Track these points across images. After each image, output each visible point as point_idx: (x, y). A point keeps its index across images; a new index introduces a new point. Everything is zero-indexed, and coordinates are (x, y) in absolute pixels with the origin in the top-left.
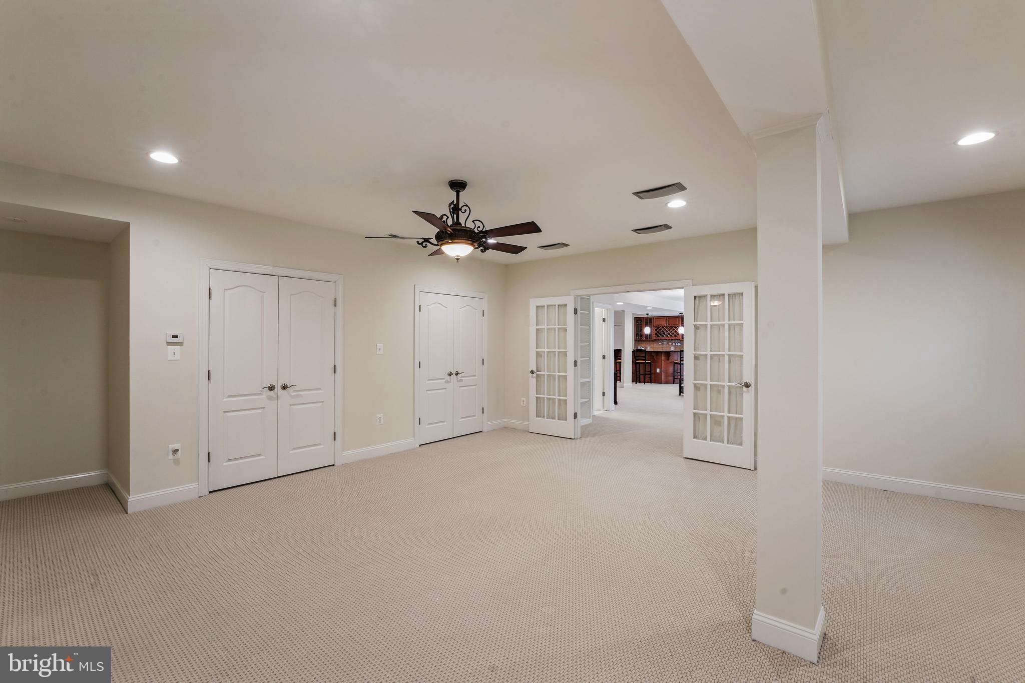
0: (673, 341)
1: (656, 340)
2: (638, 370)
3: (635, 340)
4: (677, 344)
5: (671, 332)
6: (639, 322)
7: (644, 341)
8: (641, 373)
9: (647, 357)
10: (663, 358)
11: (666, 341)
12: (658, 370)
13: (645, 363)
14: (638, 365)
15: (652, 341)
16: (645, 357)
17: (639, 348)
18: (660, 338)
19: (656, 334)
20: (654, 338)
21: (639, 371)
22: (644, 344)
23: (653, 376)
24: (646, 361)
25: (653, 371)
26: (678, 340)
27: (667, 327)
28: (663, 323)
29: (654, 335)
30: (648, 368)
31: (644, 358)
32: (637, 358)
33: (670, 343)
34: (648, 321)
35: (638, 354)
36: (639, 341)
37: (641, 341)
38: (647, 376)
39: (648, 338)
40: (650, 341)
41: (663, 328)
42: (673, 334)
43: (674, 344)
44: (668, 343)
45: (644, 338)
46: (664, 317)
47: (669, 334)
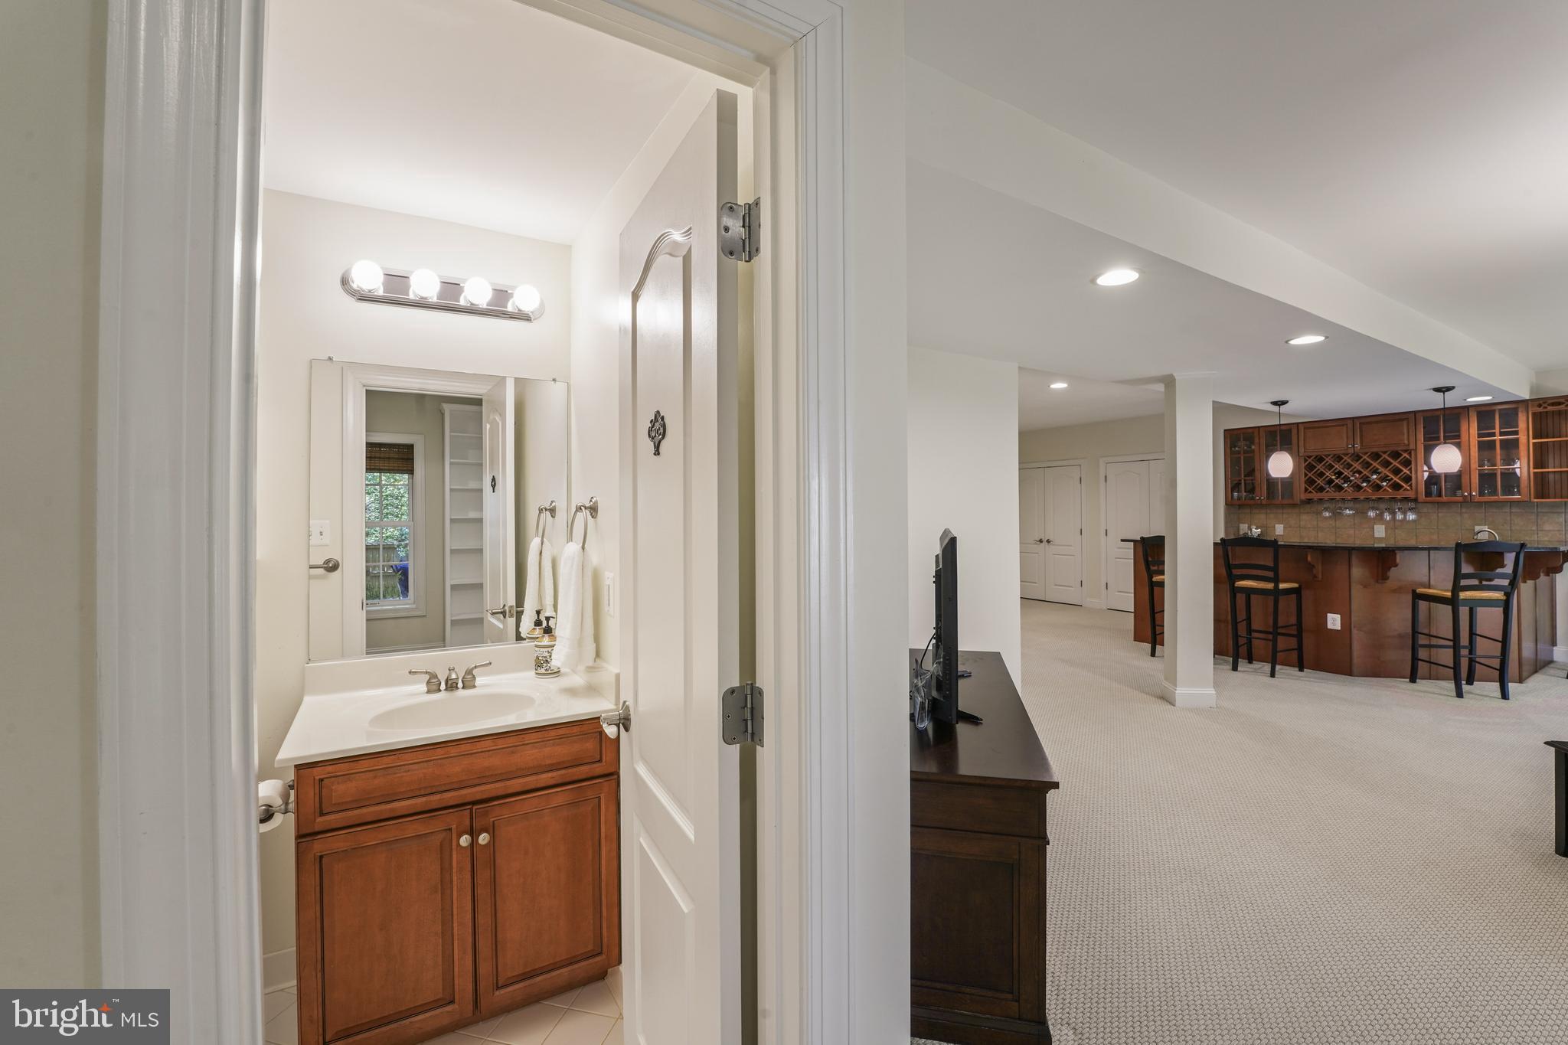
0: (1383, 506)
1: (1309, 501)
2: (1242, 615)
3: (1226, 504)
4: (1400, 516)
5: (1375, 472)
6: (1242, 443)
7: (1261, 506)
8: (1254, 627)
9: (1282, 566)
10: (1358, 572)
11: (1351, 504)
12: (1334, 621)
13: (1276, 593)
14: (1241, 599)
15: (1294, 505)
16: (1275, 569)
17: (1244, 528)
18: (1323, 495)
19: (1310, 482)
20: (1300, 495)
21: (1249, 619)
22: (1261, 516)
23: (1309, 641)
24: (1276, 580)
25: (1308, 620)
26: (1406, 499)
27: (1357, 457)
28: (1339, 443)
29: (1300, 485)
30: (1287, 605)
31: (1270, 574)
32: (1237, 572)
33: (1372, 514)
34: (1281, 436)
35: (1240, 556)
36: (1241, 506)
37: (1250, 506)
38: (1282, 643)
39: (1277, 495)
40: (1283, 506)
41: (1339, 458)
42: (1385, 479)
43: (1387, 517)
44: (1363, 513)
45: (1262, 495)
46: (1341, 422)
47: (1366, 479)
